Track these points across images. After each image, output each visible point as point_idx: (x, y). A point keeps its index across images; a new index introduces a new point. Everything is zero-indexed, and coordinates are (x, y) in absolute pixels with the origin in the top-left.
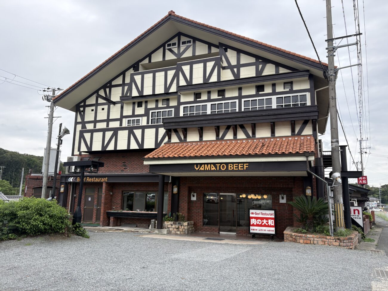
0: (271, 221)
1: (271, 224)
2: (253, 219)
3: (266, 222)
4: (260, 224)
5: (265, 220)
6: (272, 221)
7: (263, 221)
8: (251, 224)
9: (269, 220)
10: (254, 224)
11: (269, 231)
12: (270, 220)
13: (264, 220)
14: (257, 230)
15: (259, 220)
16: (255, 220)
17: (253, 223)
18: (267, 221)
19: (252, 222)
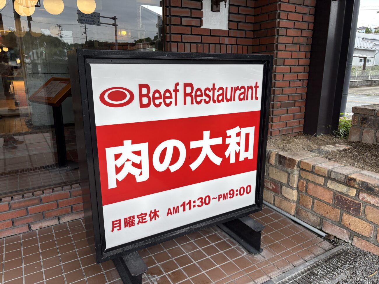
0: (238, 134)
1: (237, 155)
2: (127, 143)
3: (214, 148)
4: (174, 168)
5: (206, 134)
6: (247, 135)
7: (194, 145)
8: (112, 184)
9: (229, 132)
10: (130, 177)
11: (225, 196)
12: (237, 129)
13: (201, 138)
14: (155, 214)
15: (170, 144)
16: (144, 147)
17: (122, 176)
18: (218, 141)
19: (118, 170)
